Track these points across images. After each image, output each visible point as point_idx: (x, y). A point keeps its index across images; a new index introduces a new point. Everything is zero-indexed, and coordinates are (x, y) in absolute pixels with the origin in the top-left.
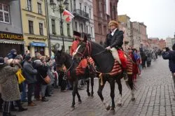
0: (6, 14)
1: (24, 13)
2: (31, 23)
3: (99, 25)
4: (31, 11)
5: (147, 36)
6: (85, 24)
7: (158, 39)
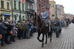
2: (2, 2)
3: (40, 5)
6: (32, 5)
7: (70, 14)
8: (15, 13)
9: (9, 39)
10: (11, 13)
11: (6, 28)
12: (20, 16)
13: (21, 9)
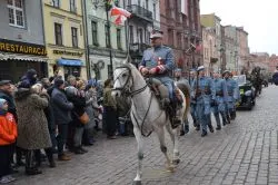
0: (19, 13)
1: (47, 11)
2: (58, 27)
3: (170, 30)
4: (58, 8)
7: (266, 54)
8: (94, 59)
9: (78, 138)
10: (83, 59)
11: (71, 104)
12: (110, 67)
13: (114, 45)
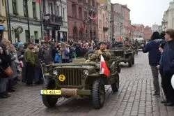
3: (74, 5)
5: (130, 22)
6: (55, 4)
7: (143, 26)
13: (31, 15)
